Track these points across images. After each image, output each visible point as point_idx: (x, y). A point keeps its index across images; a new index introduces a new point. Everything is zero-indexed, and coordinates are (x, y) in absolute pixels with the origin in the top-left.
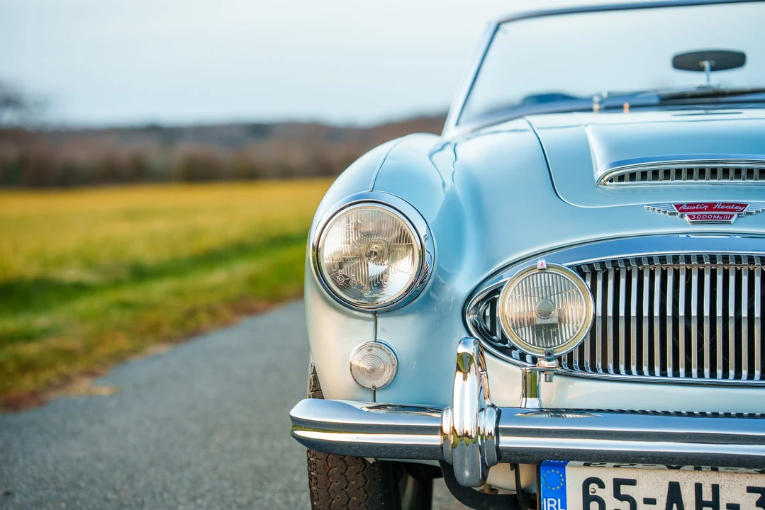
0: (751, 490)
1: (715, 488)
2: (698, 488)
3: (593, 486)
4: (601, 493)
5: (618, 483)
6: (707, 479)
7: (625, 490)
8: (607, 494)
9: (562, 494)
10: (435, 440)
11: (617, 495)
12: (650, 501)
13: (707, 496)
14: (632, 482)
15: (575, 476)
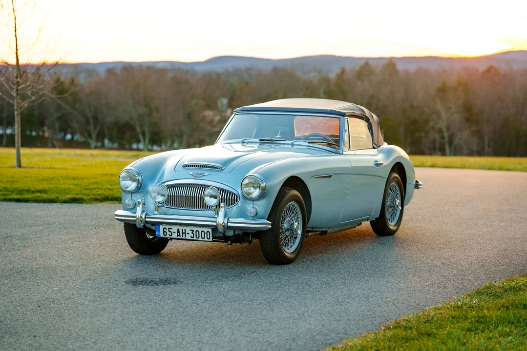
0: (191, 230)
1: (185, 230)
2: (182, 230)
3: (165, 229)
4: (166, 231)
5: (169, 229)
6: (184, 228)
7: (170, 230)
8: (167, 231)
9: (159, 231)
10: (135, 219)
11: (169, 231)
12: (174, 232)
13: (184, 232)
14: (171, 229)
15: (162, 227)
